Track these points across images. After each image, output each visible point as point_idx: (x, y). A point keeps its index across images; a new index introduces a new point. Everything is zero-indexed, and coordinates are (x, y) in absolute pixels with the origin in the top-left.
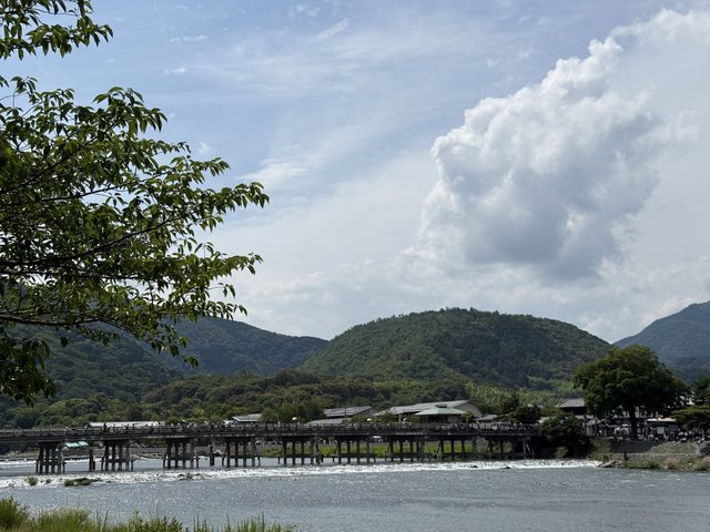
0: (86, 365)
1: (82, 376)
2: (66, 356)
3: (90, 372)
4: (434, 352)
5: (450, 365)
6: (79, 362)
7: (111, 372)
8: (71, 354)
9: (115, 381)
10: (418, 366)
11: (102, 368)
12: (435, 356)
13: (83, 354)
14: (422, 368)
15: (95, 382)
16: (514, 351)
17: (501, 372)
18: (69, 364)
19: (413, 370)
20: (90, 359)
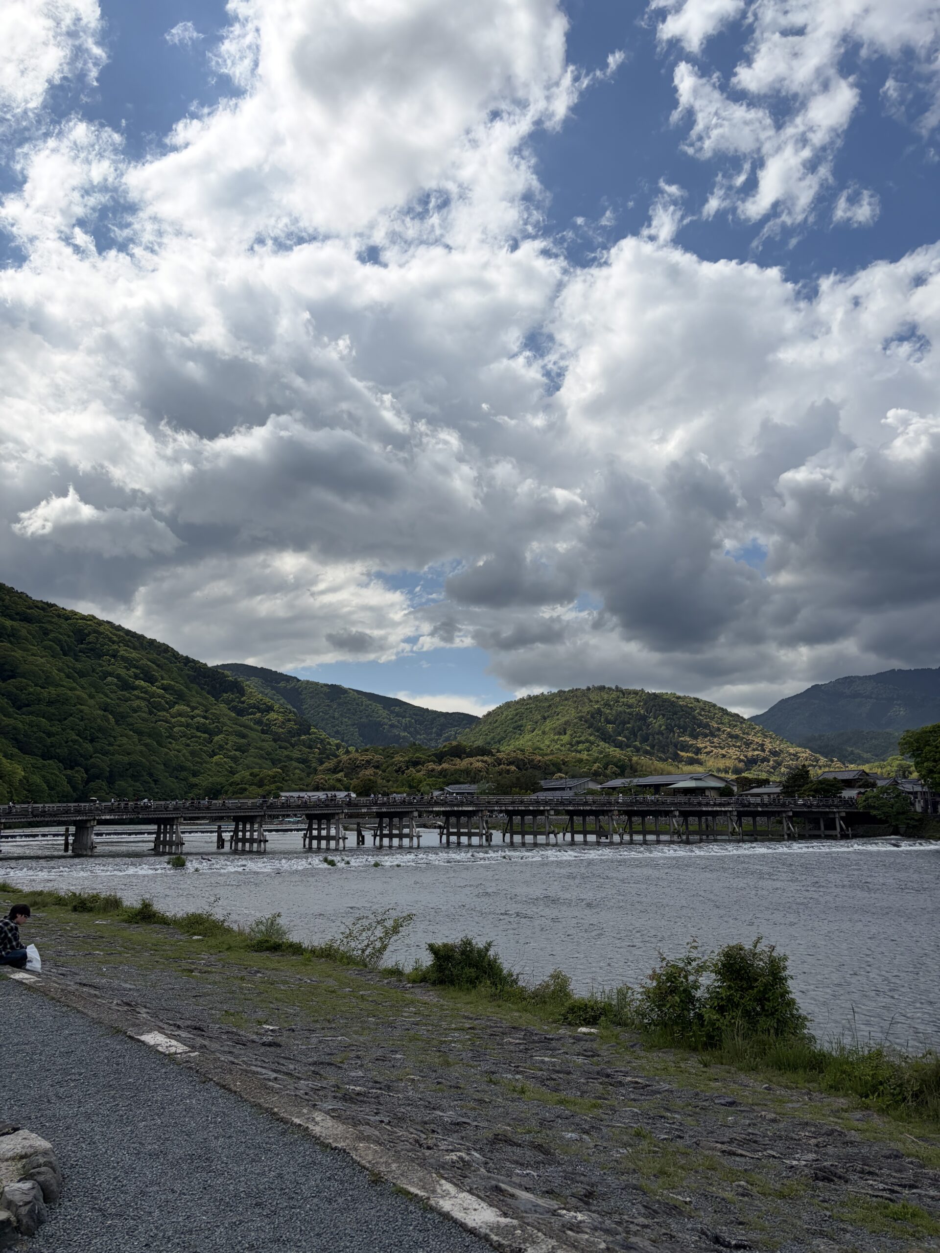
0: (260, 737)
1: (257, 748)
2: (242, 729)
3: (264, 744)
4: (589, 728)
5: (604, 740)
6: (253, 734)
7: (284, 744)
8: (246, 727)
9: (286, 753)
10: (575, 740)
11: (275, 740)
12: (590, 731)
13: (256, 727)
14: (578, 743)
15: (268, 754)
16: (663, 727)
17: (653, 747)
18: (244, 736)
19: (571, 744)
20: (263, 732)
